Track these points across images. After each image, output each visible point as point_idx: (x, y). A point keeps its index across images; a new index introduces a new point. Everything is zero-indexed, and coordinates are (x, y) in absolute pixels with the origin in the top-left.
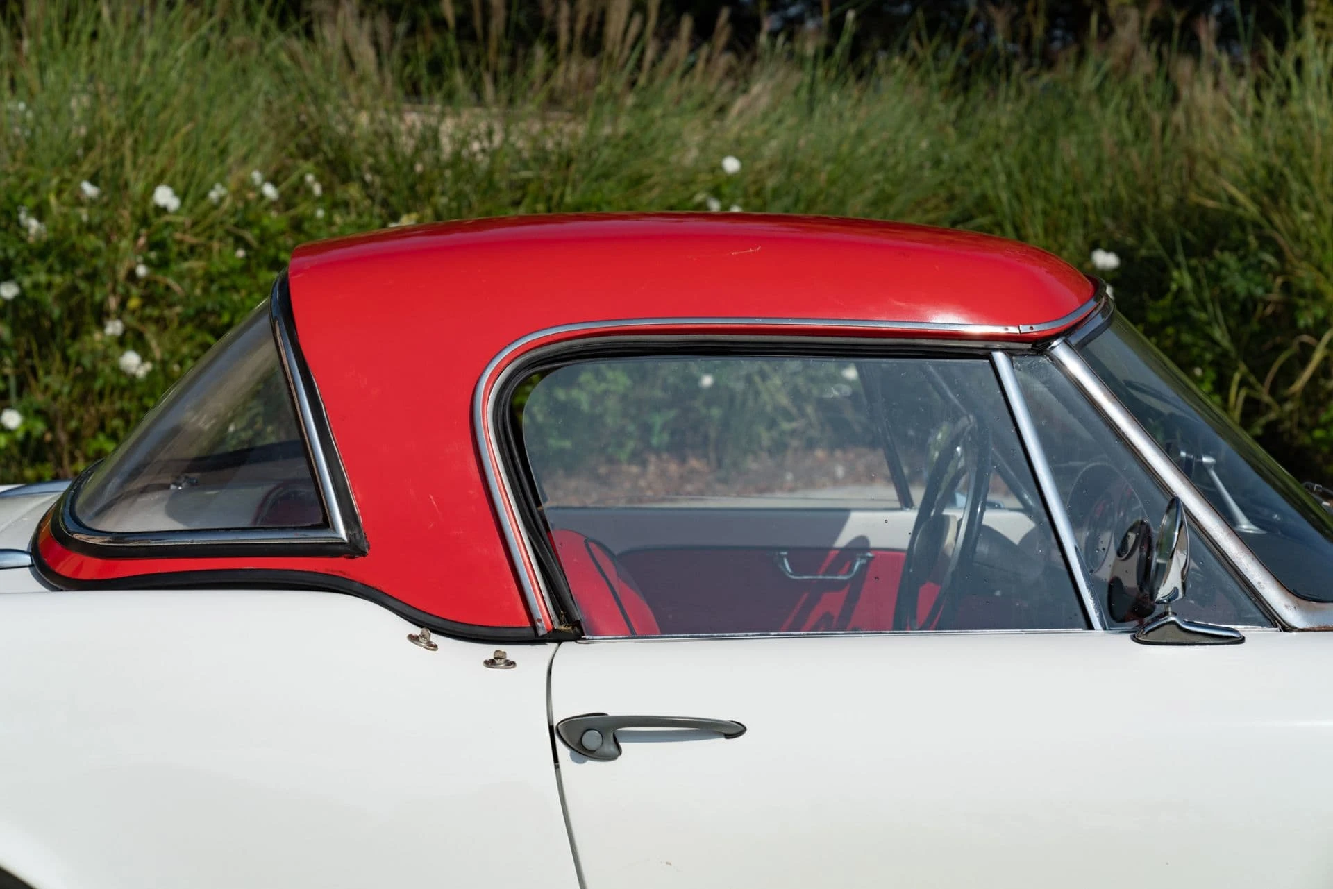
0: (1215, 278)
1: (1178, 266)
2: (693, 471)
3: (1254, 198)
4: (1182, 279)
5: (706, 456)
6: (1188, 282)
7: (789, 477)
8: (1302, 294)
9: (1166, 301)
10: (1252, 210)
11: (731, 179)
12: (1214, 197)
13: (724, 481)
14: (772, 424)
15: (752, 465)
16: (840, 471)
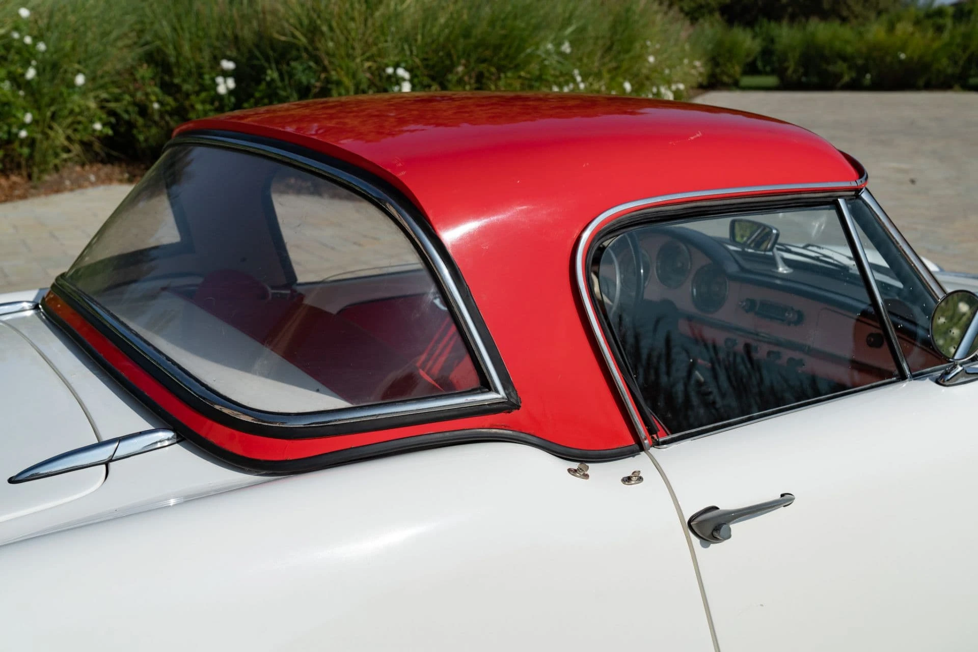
0: (291, 76)
1: (271, 69)
2: (15, 183)
3: (305, 35)
4: (272, 74)
5: (20, 174)
6: (275, 75)
7: (68, 183)
8: (332, 83)
9: (263, 86)
10: (304, 40)
11: (26, 21)
12: (284, 35)
13: (35, 187)
14: (56, 155)
15: (46, 177)
16: (92, 178)
